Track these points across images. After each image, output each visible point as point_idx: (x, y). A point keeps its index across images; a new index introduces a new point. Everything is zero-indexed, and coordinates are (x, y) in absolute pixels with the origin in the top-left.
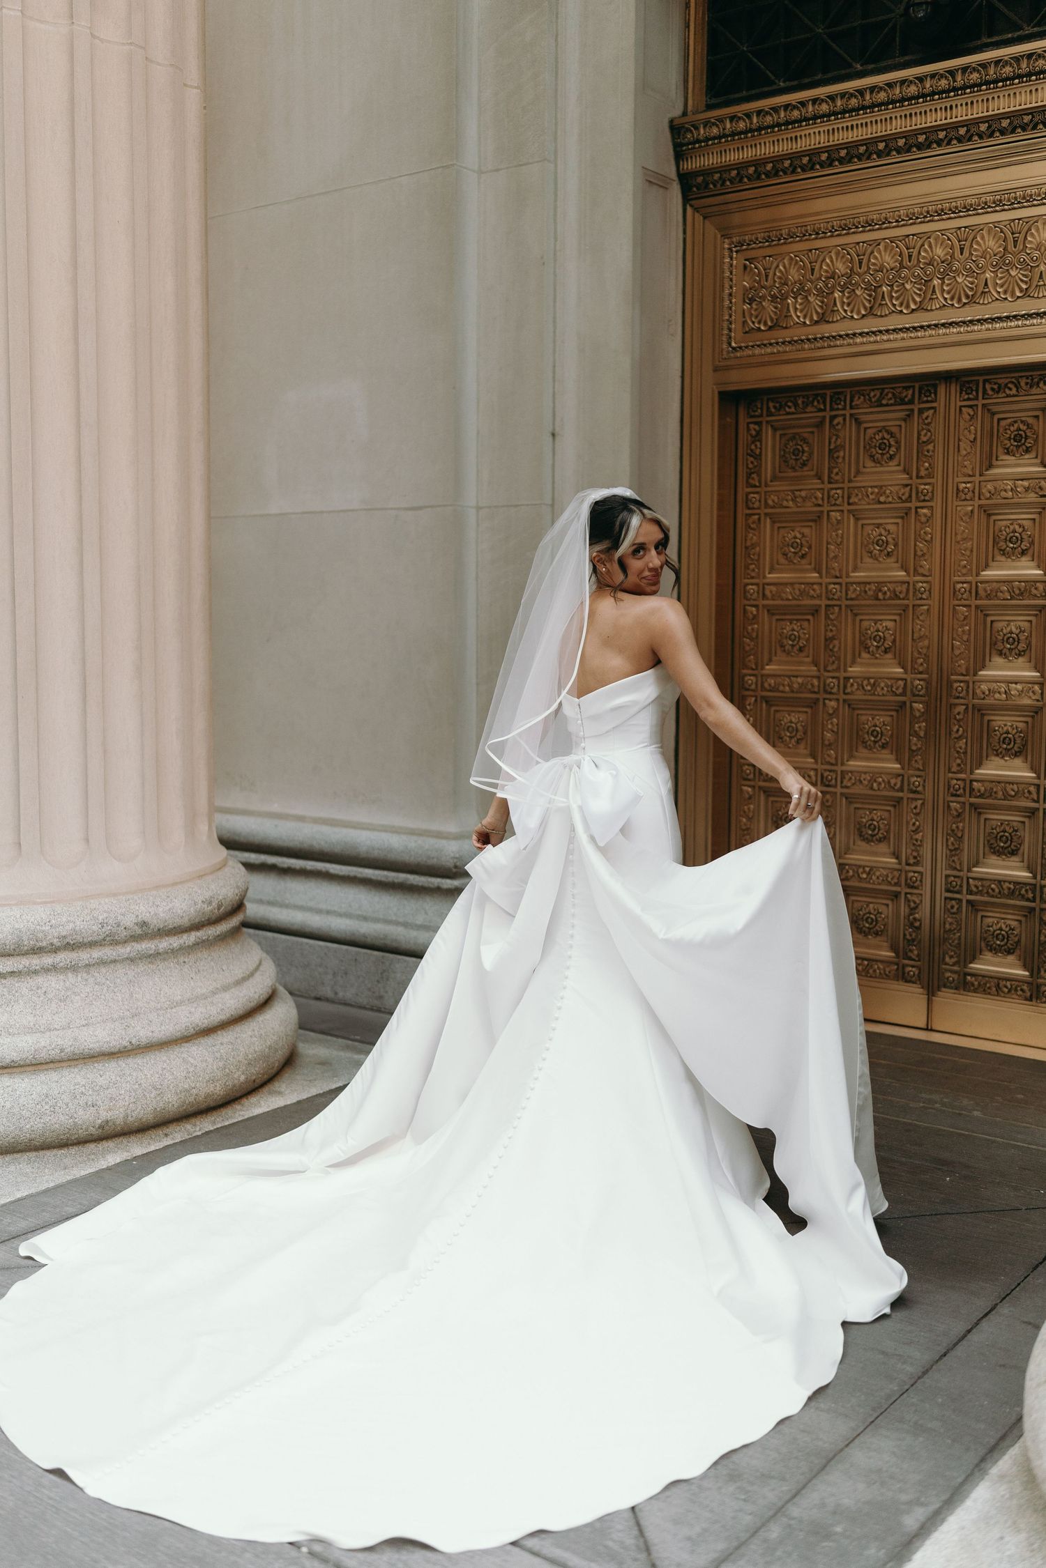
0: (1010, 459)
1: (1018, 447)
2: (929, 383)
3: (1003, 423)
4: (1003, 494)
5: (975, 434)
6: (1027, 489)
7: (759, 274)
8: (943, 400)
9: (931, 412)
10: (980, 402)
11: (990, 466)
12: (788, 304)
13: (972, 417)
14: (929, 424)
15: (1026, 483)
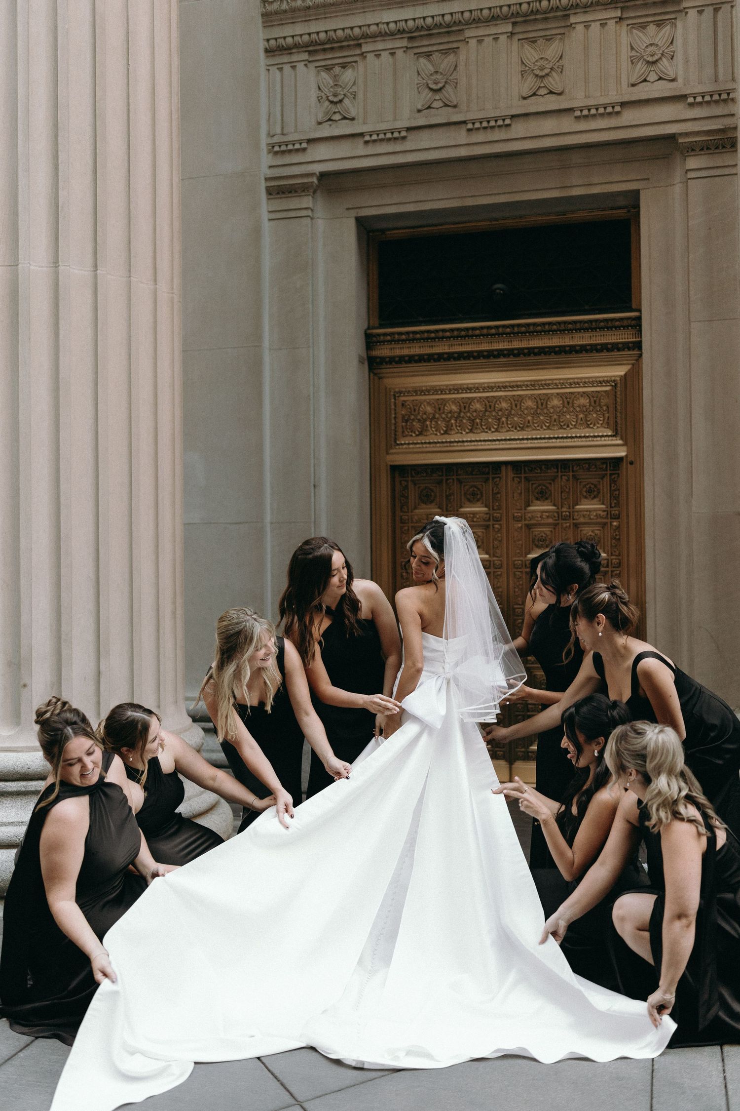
0: (538, 502)
1: (542, 497)
2: (496, 466)
3: (534, 486)
4: (536, 519)
5: (521, 490)
6: (548, 517)
7: (410, 408)
8: (504, 474)
9: (498, 479)
10: (523, 476)
11: (529, 506)
12: (427, 425)
13: (519, 482)
14: (497, 485)
15: (547, 514)
